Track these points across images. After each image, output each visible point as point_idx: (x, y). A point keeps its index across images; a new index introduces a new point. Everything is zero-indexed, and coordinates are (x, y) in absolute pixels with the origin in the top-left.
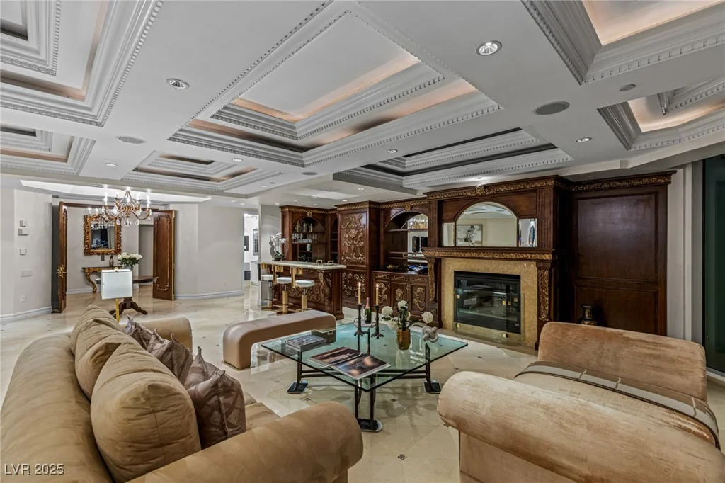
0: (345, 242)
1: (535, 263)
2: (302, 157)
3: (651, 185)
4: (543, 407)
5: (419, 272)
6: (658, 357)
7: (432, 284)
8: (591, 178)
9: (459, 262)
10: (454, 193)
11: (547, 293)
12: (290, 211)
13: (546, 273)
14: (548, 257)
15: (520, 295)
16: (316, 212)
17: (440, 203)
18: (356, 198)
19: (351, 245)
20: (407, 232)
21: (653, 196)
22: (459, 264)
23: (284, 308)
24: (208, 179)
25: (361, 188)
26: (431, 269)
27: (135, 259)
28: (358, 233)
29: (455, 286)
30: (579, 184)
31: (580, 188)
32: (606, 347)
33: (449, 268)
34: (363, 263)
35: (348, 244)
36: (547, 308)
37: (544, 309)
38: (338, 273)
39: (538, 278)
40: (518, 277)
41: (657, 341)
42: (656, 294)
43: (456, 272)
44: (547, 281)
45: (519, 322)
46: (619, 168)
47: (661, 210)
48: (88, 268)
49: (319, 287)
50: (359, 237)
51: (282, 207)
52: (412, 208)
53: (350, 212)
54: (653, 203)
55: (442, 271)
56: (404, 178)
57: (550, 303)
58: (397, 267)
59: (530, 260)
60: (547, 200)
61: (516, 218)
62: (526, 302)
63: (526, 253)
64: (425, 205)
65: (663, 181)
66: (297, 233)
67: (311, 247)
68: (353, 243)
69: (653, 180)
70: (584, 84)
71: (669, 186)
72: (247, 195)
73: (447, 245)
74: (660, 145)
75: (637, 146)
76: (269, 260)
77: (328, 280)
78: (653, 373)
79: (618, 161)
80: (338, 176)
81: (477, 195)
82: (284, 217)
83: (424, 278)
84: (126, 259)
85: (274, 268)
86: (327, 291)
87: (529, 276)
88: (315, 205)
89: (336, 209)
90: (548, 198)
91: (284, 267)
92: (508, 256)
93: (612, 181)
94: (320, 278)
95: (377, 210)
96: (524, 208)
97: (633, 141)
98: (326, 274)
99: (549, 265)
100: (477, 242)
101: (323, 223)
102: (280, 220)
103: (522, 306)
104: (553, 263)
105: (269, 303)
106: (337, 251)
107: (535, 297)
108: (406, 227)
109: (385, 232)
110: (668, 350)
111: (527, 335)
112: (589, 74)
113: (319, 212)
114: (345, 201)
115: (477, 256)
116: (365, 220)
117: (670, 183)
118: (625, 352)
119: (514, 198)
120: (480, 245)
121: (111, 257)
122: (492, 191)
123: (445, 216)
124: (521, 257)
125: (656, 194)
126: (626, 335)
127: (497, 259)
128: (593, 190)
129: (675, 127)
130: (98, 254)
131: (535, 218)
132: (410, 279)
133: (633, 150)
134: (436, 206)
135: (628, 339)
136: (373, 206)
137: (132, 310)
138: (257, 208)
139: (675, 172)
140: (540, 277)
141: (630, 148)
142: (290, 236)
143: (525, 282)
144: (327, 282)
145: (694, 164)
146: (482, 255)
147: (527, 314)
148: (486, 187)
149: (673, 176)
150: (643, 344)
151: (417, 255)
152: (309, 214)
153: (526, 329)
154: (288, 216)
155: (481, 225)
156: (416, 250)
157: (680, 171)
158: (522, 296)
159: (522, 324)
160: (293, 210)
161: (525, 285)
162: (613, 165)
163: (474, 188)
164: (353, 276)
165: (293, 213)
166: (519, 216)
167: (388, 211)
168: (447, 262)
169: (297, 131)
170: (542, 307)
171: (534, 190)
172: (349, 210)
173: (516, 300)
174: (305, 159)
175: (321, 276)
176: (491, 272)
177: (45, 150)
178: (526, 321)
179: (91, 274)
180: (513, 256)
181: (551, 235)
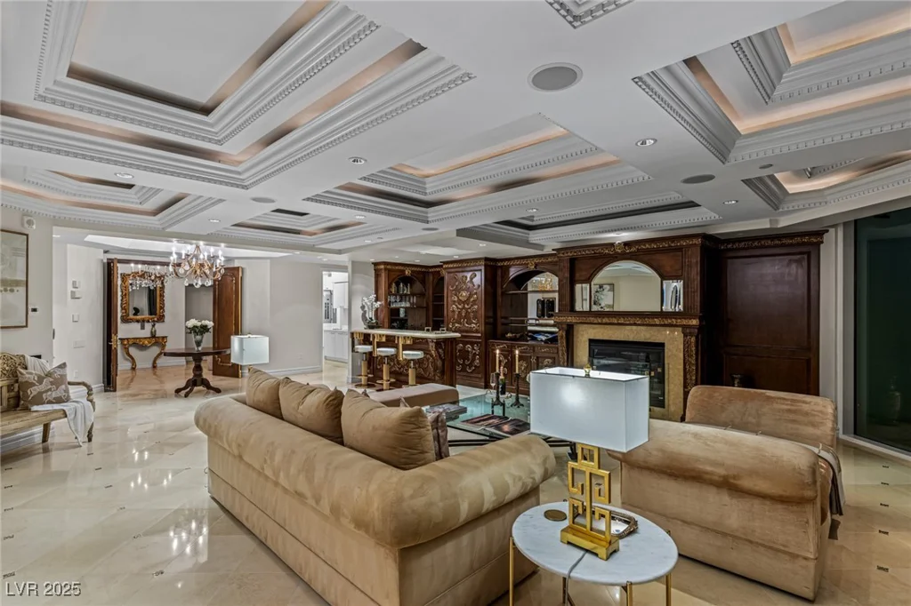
0: (452, 307)
1: (680, 329)
2: (427, 213)
3: (804, 244)
4: (693, 434)
5: (546, 342)
6: (795, 412)
7: (563, 354)
8: (741, 235)
9: (594, 328)
10: (589, 250)
11: (693, 362)
12: (385, 269)
13: (693, 339)
14: (695, 322)
15: (664, 364)
16: (415, 269)
17: (573, 261)
18: (470, 254)
19: (462, 309)
20: (527, 294)
21: (806, 256)
22: (595, 331)
23: (385, 385)
24: (297, 232)
25: (483, 244)
26: (562, 337)
27: (206, 326)
28: (471, 296)
29: (590, 356)
30: (728, 241)
31: (729, 246)
32: (749, 405)
33: (582, 335)
34: (477, 331)
35: (458, 308)
36: (694, 378)
37: (691, 379)
38: (452, 342)
39: (684, 345)
40: (662, 345)
41: (794, 398)
42: (808, 361)
43: (591, 341)
44: (694, 349)
45: (663, 395)
46: (768, 226)
47: (813, 271)
48: (127, 339)
49: (428, 359)
50: (472, 299)
51: (375, 264)
52: (536, 265)
53: (460, 270)
54: (805, 264)
55: (575, 339)
56: (531, 232)
57: (697, 373)
58: (518, 335)
59: (676, 326)
60: (694, 261)
61: (660, 279)
62: (671, 372)
63: (671, 319)
64: (554, 264)
65: (815, 240)
66: (393, 295)
67: (406, 312)
68: (464, 308)
69: (806, 239)
70: (727, 164)
71: (822, 245)
72: (340, 250)
73: (581, 310)
74: (807, 206)
75: (784, 208)
76: (361, 327)
77: (440, 350)
78: (790, 425)
79: (768, 220)
80: (462, 233)
81: (617, 253)
82: (377, 276)
83: (552, 347)
84: (197, 327)
85: (374, 337)
86: (439, 363)
87: (674, 343)
88: (417, 262)
89: (442, 266)
90: (695, 258)
91: (387, 336)
92: (650, 321)
93: (763, 239)
94: (431, 348)
95: (494, 268)
96: (668, 269)
97: (780, 201)
98: (438, 343)
99: (696, 330)
100: (609, 306)
101: (423, 282)
102: (373, 280)
103: (666, 377)
104: (700, 328)
105: (364, 379)
106: (443, 316)
107: (681, 367)
108: (526, 289)
109: (503, 293)
110: (804, 405)
111: (672, 408)
112: (732, 155)
113: (419, 269)
114: (456, 257)
115: (616, 322)
116: (479, 279)
117: (822, 242)
118: (766, 409)
119: (658, 257)
120: (611, 310)
121: (153, 326)
122: (633, 249)
123: (577, 276)
124: (666, 322)
125: (809, 254)
126: (768, 394)
127: (639, 325)
128: (744, 249)
129: (819, 190)
130: (138, 321)
131: (680, 279)
132: (536, 349)
133: (781, 210)
134: (567, 265)
135: (769, 398)
136: (489, 263)
137: (201, 388)
138: (347, 264)
139: (827, 231)
140: (686, 345)
141: (778, 208)
142: (386, 300)
143: (670, 350)
144: (438, 352)
145: (845, 224)
146: (622, 321)
147: (672, 386)
148: (627, 244)
149: (825, 236)
150: (782, 401)
151: (541, 321)
152: (408, 272)
153: (671, 402)
154: (383, 275)
155: (612, 285)
156: (541, 315)
157: (832, 231)
158: (666, 366)
159: (666, 397)
160: (389, 267)
161: (670, 353)
162: (763, 224)
163: (612, 245)
164: (464, 347)
165: (389, 270)
166: (664, 277)
167: (506, 270)
168: (580, 329)
169: (427, 186)
170: (688, 377)
171: (680, 249)
172: (459, 267)
173: (659, 370)
174: (429, 215)
175: (432, 347)
176: (631, 339)
177: (137, 203)
178: (671, 393)
179: (130, 345)
180: (657, 321)
181: (698, 299)
